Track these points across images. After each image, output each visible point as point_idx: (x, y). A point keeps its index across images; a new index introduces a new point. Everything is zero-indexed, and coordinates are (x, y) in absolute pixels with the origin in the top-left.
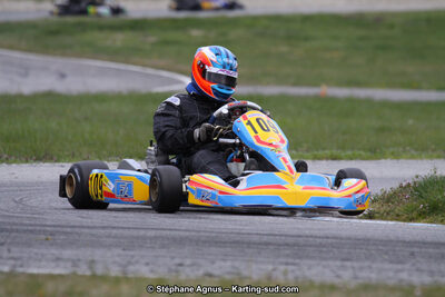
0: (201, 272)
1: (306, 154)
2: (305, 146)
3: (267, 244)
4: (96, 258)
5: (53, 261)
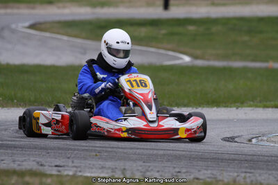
0: (192, 177)
1: (259, 104)
2: (258, 99)
3: (234, 160)
4: (126, 168)
5: (100, 169)
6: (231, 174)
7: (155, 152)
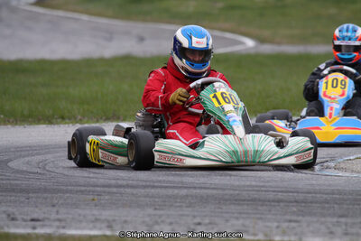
4: (129, 219)
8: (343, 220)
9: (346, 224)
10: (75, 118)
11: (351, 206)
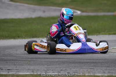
1: (107, 33)
5: (27, 70)
6: (84, 70)
7: (55, 60)
8: (108, 68)
9: (109, 70)
10: (23, 37)
11: (111, 64)
